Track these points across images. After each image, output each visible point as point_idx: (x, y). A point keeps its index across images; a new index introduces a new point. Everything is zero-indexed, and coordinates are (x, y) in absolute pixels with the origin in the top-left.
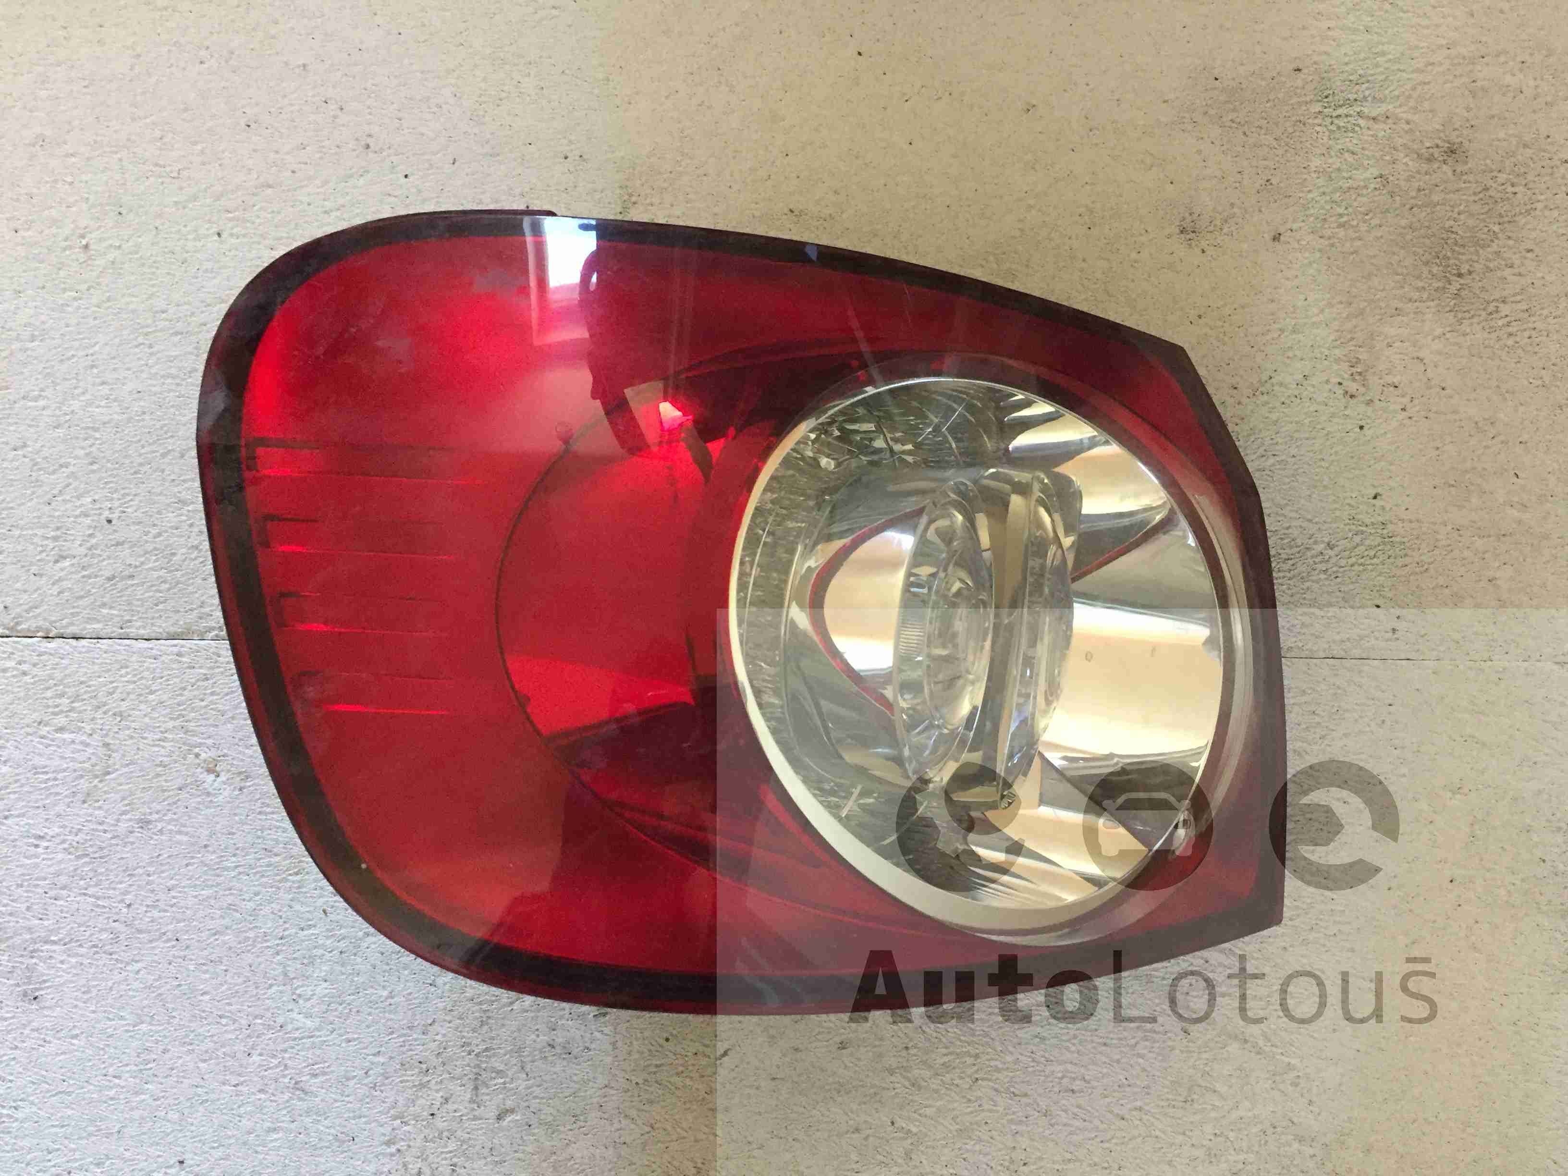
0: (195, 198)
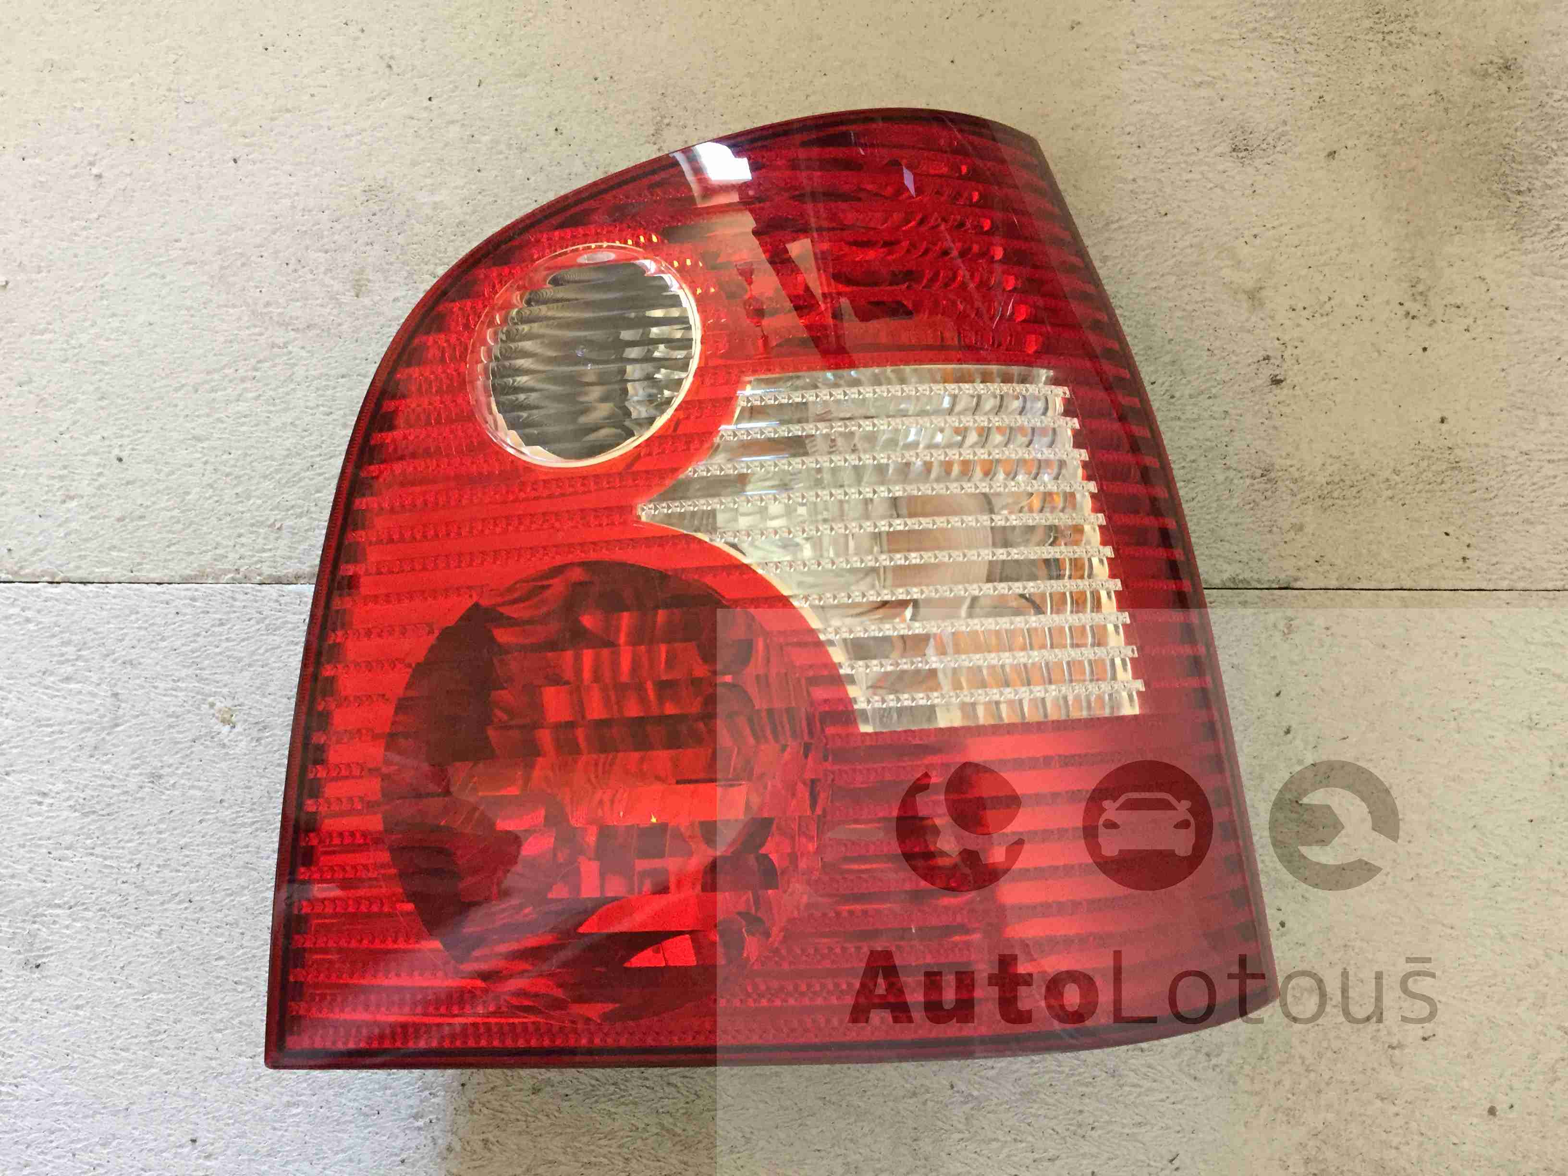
0: (210, 123)
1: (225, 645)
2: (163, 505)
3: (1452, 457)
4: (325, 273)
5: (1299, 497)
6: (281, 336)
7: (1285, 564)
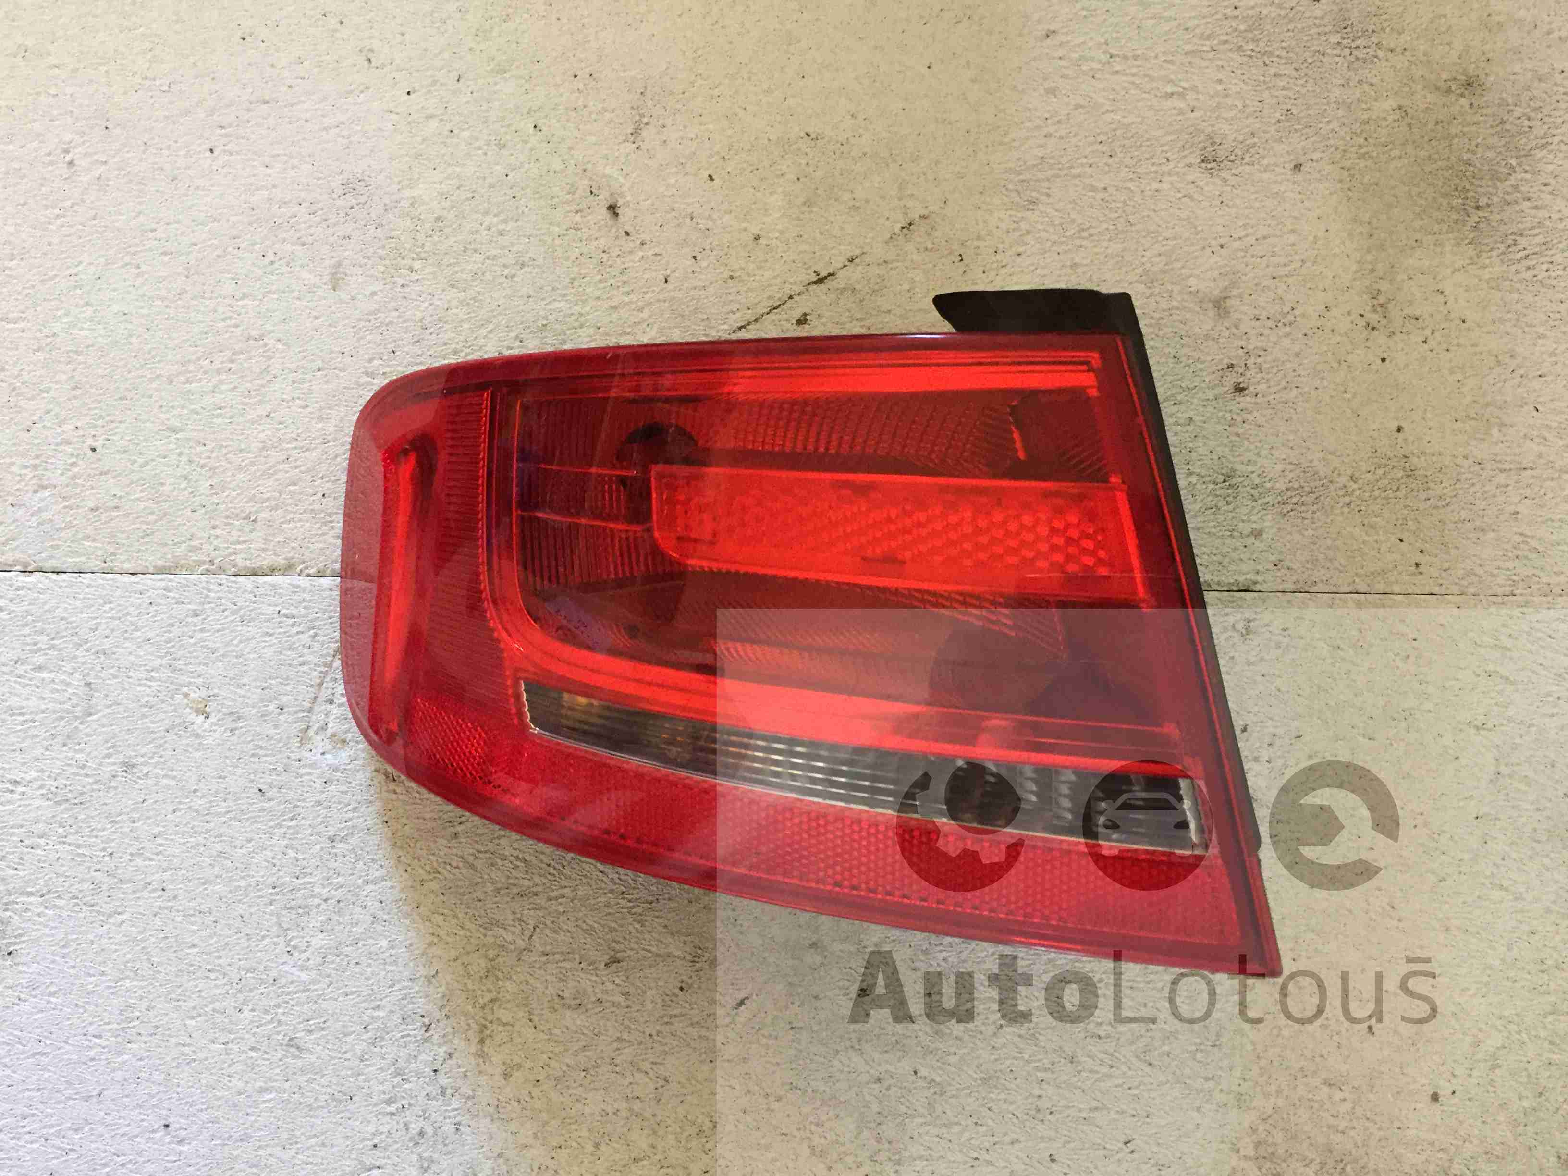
1: (198, 635)
2: (137, 496)
3: (1407, 465)
4: (302, 266)
5: (1260, 502)
6: (256, 328)
7: (1244, 567)
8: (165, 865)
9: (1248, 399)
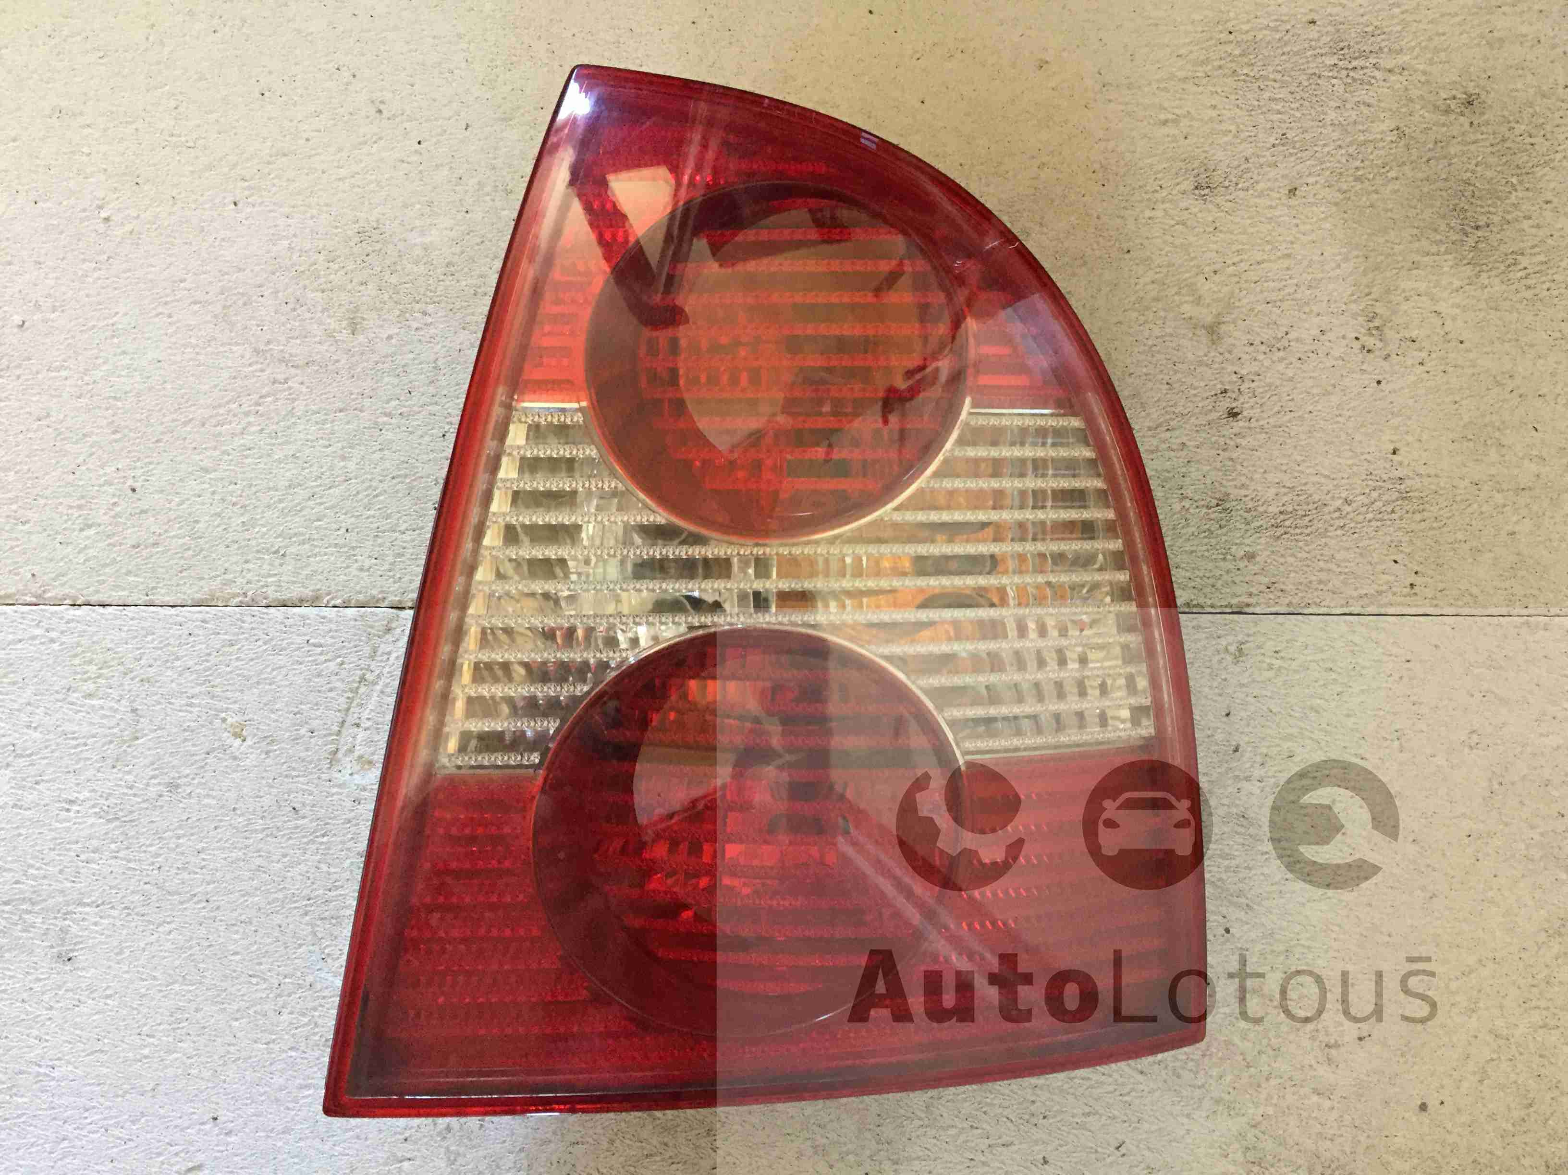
0: (210, 167)
1: (234, 664)
2: (174, 533)
3: (1403, 487)
4: (323, 312)
5: (1253, 525)
6: (281, 372)
7: (1239, 590)
8: (209, 878)
9: (1241, 424)
